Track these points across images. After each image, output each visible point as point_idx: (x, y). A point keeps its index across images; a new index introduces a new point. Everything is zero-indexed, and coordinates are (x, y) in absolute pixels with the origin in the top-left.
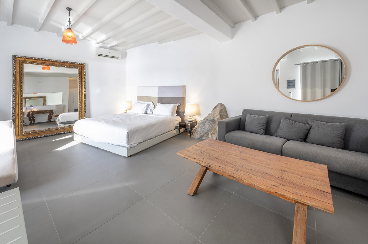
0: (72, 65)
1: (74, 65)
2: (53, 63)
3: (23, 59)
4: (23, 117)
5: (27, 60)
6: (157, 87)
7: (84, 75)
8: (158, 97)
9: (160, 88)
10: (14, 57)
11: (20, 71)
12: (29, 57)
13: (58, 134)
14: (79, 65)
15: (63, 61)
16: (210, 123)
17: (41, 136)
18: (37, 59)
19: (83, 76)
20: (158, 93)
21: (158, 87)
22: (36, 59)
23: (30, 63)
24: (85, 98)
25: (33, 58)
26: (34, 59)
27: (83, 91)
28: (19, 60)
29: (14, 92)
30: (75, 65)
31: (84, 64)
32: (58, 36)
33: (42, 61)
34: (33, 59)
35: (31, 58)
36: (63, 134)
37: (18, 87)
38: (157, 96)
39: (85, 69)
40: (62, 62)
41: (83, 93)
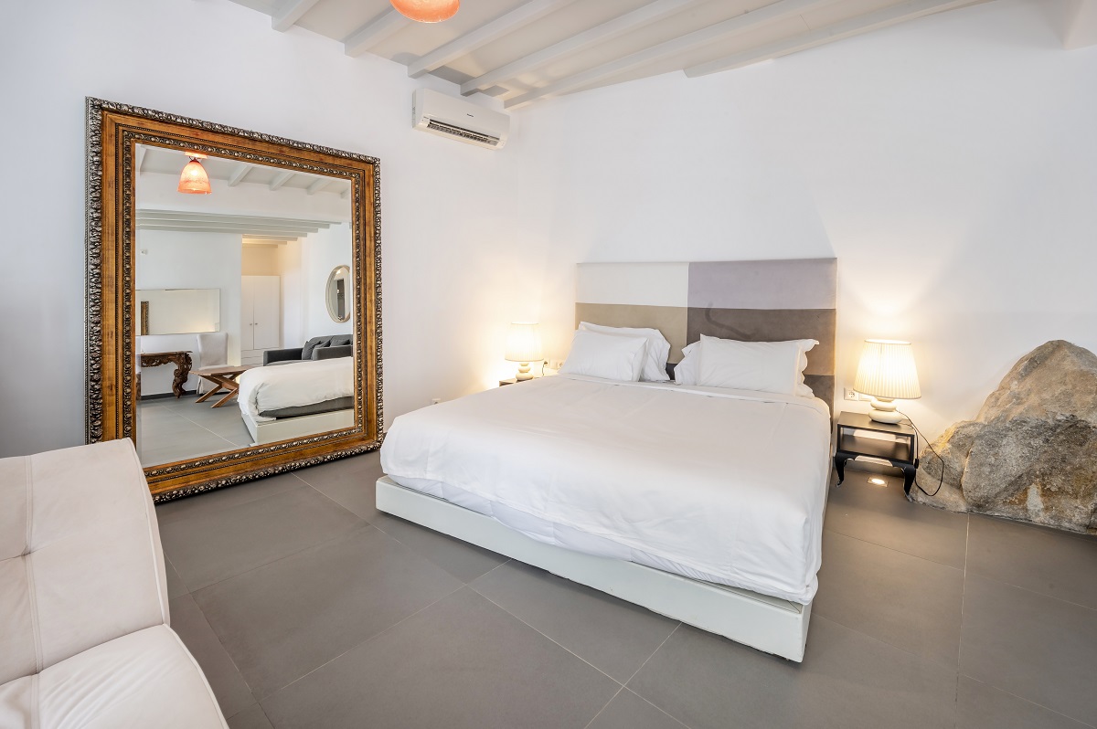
0: (329, 160)
1: (338, 162)
2: (258, 147)
3: (132, 122)
4: (134, 397)
5: (149, 125)
6: (682, 263)
7: (376, 206)
8: (690, 309)
9: (700, 272)
10: (93, 106)
11: (121, 177)
12: (158, 113)
13: (281, 473)
14: (355, 165)
15: (298, 143)
16: (1038, 442)
17: (213, 486)
18: (191, 126)
19: (370, 215)
20: (692, 291)
21: (691, 264)
22: (189, 125)
23: (164, 140)
24: (378, 309)
25: (177, 117)
26: (181, 125)
27: (371, 277)
28: (117, 125)
29: (96, 279)
30: (342, 162)
31: (373, 163)
32: (275, 28)
33: (211, 137)
34: (175, 123)
35: (168, 120)
36: (301, 468)
37: (111, 254)
38: (685, 304)
39: (377, 183)
40: (292, 148)
41: (370, 288)
